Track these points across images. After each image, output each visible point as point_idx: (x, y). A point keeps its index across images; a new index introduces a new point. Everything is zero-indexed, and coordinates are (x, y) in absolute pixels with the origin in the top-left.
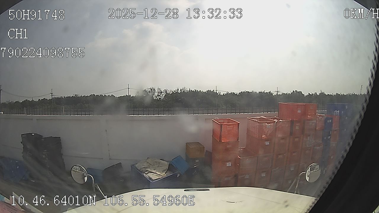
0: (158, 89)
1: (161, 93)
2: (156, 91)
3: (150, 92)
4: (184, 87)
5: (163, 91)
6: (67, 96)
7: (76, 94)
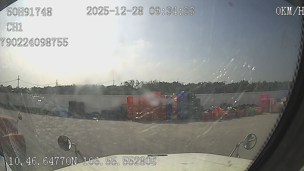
0: (136, 81)
1: (139, 84)
2: (135, 82)
3: (130, 83)
4: (155, 80)
5: (140, 83)
6: (67, 85)
7: (74, 84)
